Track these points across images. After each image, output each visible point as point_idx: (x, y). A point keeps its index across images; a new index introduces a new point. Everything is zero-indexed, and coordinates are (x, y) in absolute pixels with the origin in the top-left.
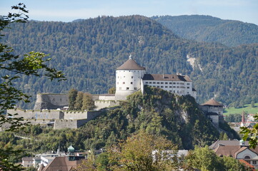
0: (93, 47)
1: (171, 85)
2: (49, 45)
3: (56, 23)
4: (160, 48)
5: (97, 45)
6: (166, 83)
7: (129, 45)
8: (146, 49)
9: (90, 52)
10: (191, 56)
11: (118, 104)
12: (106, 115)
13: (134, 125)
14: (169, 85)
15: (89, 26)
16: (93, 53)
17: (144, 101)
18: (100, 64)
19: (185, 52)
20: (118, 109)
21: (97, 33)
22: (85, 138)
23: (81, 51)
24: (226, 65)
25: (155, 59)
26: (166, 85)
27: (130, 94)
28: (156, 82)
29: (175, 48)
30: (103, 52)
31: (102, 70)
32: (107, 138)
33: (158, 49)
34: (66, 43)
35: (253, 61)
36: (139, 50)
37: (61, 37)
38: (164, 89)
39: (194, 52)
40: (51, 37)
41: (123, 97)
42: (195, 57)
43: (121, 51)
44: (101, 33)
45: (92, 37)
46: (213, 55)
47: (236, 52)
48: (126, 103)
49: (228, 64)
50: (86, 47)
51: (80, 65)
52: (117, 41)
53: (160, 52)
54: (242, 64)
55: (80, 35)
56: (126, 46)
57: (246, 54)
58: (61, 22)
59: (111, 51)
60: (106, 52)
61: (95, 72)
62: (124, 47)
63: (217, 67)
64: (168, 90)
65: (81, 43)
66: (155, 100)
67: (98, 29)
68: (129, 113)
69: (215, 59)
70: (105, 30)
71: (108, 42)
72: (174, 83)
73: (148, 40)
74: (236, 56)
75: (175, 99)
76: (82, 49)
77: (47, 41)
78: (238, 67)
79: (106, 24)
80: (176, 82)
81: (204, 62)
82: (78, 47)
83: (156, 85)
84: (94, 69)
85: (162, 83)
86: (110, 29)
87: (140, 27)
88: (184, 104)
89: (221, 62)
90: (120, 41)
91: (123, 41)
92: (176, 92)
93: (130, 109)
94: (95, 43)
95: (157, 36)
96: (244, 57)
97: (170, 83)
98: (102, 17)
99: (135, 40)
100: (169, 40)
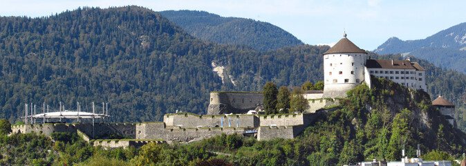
0: (76, 52)
1: (403, 75)
2: (12, 50)
3: (18, 18)
4: (173, 53)
5: (81, 49)
6: (397, 72)
7: (128, 48)
8: (153, 54)
9: (73, 59)
10: (217, 64)
11: (337, 103)
12: (325, 119)
13: (365, 133)
14: (400, 75)
15: (66, 22)
16: (77, 61)
17: (373, 97)
18: (94, 76)
19: (209, 58)
20: (339, 110)
21: (78, 33)
22: (309, 152)
23: (58, 58)
24: (267, 76)
25: (169, 68)
26: (397, 75)
27: (351, 88)
28: (384, 70)
29: (195, 52)
30: (91, 59)
31: (97, 85)
32: (339, 152)
33: (170, 54)
34: (37, 47)
35: (302, 69)
36: (144, 55)
37: (27, 39)
38: (395, 80)
39: (222, 57)
40: (13, 38)
41: (341, 93)
42: (223, 65)
43: (118, 57)
44: (86, 32)
45: (72, 37)
46: (248, 62)
47: (279, 58)
48: (348, 101)
49: (269, 74)
50: (66, 53)
51: (65, 78)
52: (109, 43)
53: (173, 58)
54: (289, 75)
55: (56, 35)
56: (124, 50)
57: (292, 60)
58: (25, 18)
59: (104, 57)
60: (95, 59)
61: (88, 88)
62: (121, 52)
63: (255, 79)
64: (400, 82)
65: (58, 46)
66: (386, 96)
67: (80, 26)
68: (356, 116)
69: (252, 67)
70: (90, 28)
71: (96, 45)
72: (407, 73)
73: (155, 40)
74: (279, 62)
75: (410, 96)
76: (60, 56)
77: (8, 45)
78: (283, 79)
79: (91, 19)
80: (410, 71)
81: (236, 72)
82: (54, 52)
83: (384, 75)
84: (86, 83)
85: (391, 72)
86: (98, 26)
87: (142, 23)
88: (423, 102)
89: (260, 72)
90: (115, 43)
91: (119, 43)
92: (410, 85)
93: (356, 110)
94: (78, 47)
95: (166, 35)
96: (290, 64)
97: (402, 73)
98: (84, 9)
99: (135, 41)
100: (184, 41)
